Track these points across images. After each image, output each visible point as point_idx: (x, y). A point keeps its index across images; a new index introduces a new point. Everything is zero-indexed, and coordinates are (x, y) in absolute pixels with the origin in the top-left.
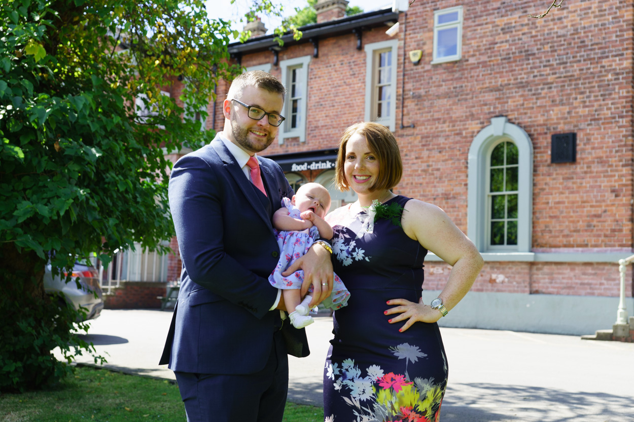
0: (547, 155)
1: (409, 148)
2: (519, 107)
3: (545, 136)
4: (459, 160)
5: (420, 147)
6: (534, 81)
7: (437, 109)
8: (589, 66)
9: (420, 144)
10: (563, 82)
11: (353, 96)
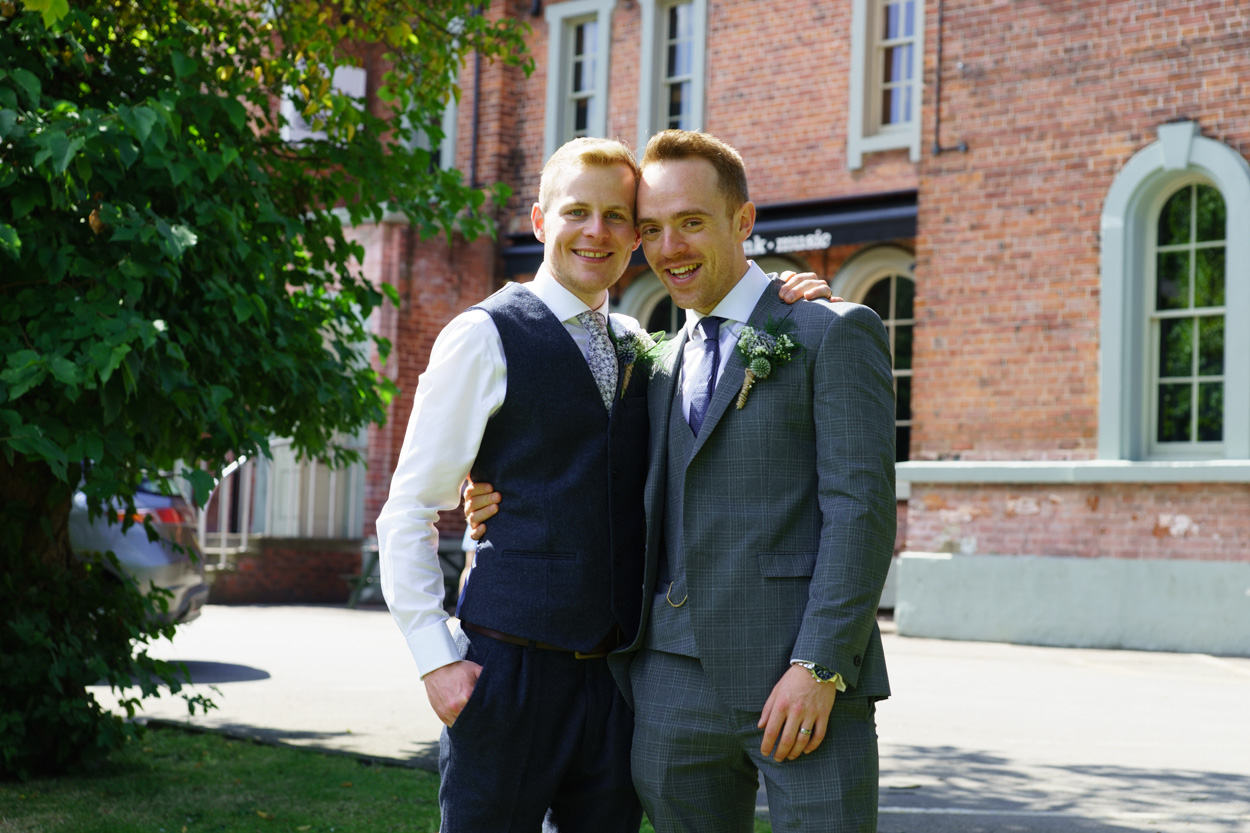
1: (955, 202)
2: (1228, 96)
4: (1077, 230)
5: (983, 200)
7: (1023, 104)
9: (982, 193)
11: (819, 71)
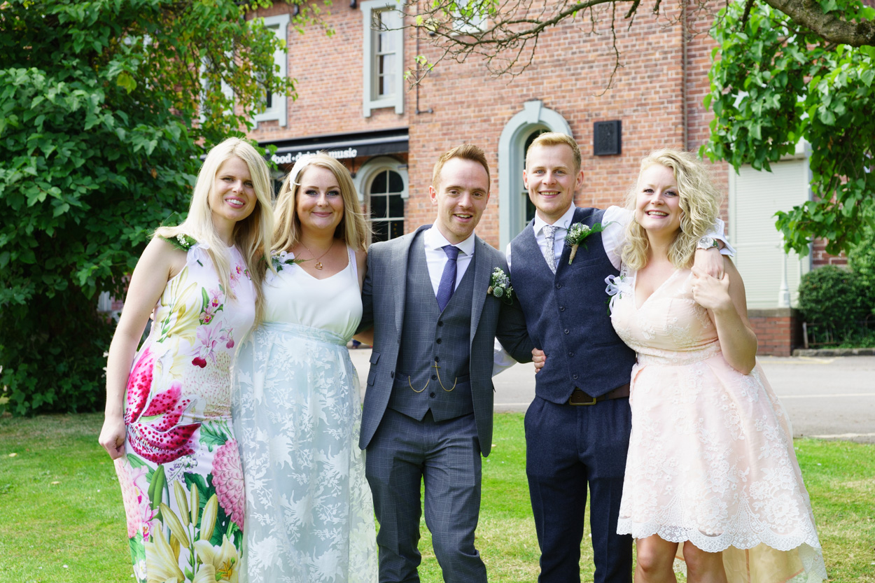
0: (588, 146)
1: (427, 138)
2: (556, 89)
3: (586, 123)
5: (441, 137)
6: (573, 59)
7: (459, 90)
8: (634, 42)
9: (441, 133)
10: (606, 60)
11: (347, 67)
